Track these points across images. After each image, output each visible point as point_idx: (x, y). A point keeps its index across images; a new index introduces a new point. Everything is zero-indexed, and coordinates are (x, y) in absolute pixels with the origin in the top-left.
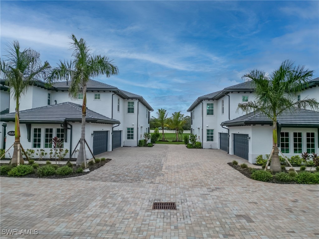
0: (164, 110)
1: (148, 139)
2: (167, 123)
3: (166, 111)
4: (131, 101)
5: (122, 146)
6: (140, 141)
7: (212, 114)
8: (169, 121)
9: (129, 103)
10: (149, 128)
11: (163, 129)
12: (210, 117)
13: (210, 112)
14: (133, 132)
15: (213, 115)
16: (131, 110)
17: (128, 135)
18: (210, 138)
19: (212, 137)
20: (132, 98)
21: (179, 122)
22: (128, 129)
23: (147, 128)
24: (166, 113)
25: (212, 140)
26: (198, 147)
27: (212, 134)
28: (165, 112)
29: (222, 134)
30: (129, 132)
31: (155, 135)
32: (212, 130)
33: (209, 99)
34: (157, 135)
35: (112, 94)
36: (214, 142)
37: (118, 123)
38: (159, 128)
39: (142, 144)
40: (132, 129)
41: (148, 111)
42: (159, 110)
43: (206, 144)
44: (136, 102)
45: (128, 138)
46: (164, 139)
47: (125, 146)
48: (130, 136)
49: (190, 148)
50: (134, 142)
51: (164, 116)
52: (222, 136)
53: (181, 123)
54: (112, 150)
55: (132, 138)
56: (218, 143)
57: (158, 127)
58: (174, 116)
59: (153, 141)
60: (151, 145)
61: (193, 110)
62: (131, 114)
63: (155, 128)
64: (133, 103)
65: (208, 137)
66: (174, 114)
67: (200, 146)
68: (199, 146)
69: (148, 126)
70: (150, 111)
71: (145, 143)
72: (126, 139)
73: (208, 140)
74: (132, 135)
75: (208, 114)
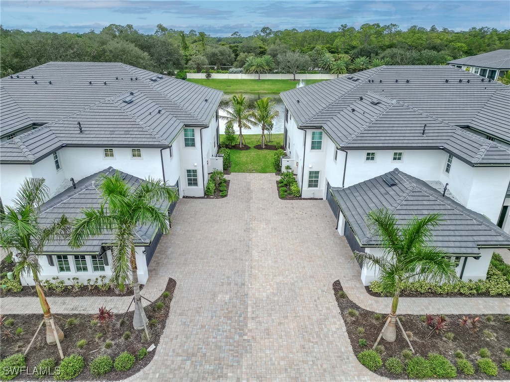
5: (181, 196)
7: (319, 148)
9: (186, 130)
12: (316, 151)
13: (316, 145)
14: (196, 176)
15: (321, 149)
17: (189, 180)
19: (316, 181)
22: (189, 171)
25: (316, 186)
27: (317, 177)
30: (189, 175)
32: (318, 172)
36: (318, 188)
40: (195, 171)
43: (307, 191)
44: (197, 130)
45: (190, 184)
47: (186, 195)
48: (192, 182)
49: (283, 198)
50: (199, 190)
55: (196, 184)
56: (324, 191)
60: (225, 193)
62: (190, 149)
65: (310, 181)
72: (186, 186)
73: (310, 186)
74: (196, 180)
75: (313, 148)
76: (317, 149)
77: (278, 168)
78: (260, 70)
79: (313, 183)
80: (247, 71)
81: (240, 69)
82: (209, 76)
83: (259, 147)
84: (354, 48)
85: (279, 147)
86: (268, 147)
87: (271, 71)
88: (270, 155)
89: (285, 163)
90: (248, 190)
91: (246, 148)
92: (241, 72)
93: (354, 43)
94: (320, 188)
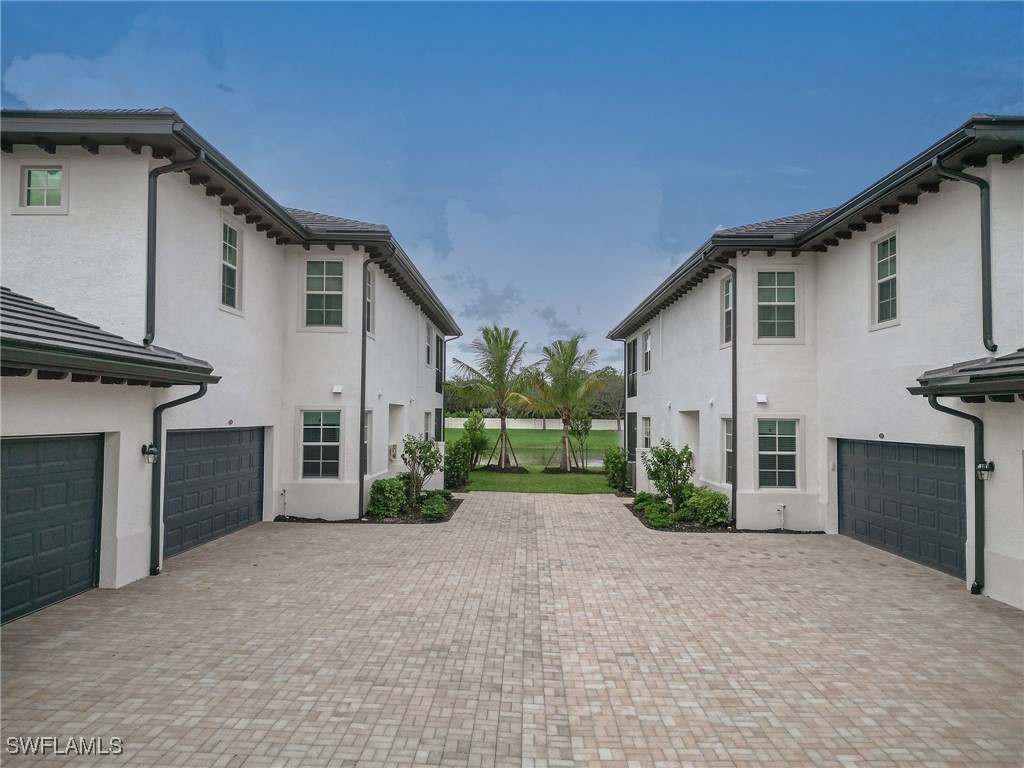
0: (507, 330)
1: (427, 473)
2: (521, 390)
3: (515, 334)
4: (321, 254)
5: (269, 515)
6: (379, 488)
7: (788, 331)
8: (532, 380)
9: (313, 266)
10: (438, 411)
11: (503, 414)
12: (776, 345)
13: (777, 322)
14: (334, 435)
15: (792, 335)
16: (323, 311)
17: (309, 453)
18: (778, 469)
19: (789, 462)
20: (331, 244)
21: (577, 385)
22: (309, 416)
23: (428, 414)
24: (517, 346)
25: (789, 480)
26: (708, 519)
27: (790, 443)
28: (511, 340)
29: (846, 448)
30: (310, 434)
31: (464, 445)
32: (790, 425)
33: (771, 248)
34: (477, 443)
35: (144, 165)
36: (797, 490)
37: (201, 377)
38: (486, 411)
39: (386, 505)
40: (333, 417)
41: (435, 332)
42: (486, 332)
43: (754, 501)
44: (354, 267)
45: (310, 470)
46: (507, 461)
47: (288, 513)
48: (320, 460)
49: (663, 528)
50: (342, 492)
51: (506, 356)
52: (853, 458)
53: (583, 389)
54: (154, 571)
55: (332, 470)
56: (824, 500)
57: (480, 407)
58: (552, 355)
59: (456, 480)
60: (440, 507)
61: (645, 329)
62: (324, 334)
63: (468, 410)
64: (337, 268)
65: (765, 462)
66: (553, 350)
67: (722, 515)
68: (717, 517)
69: (436, 401)
70: (447, 338)
71: (407, 493)
72: (295, 477)
73: (765, 480)
74: (334, 453)
75: (765, 330)
76: (782, 335)
94: (804, 486)
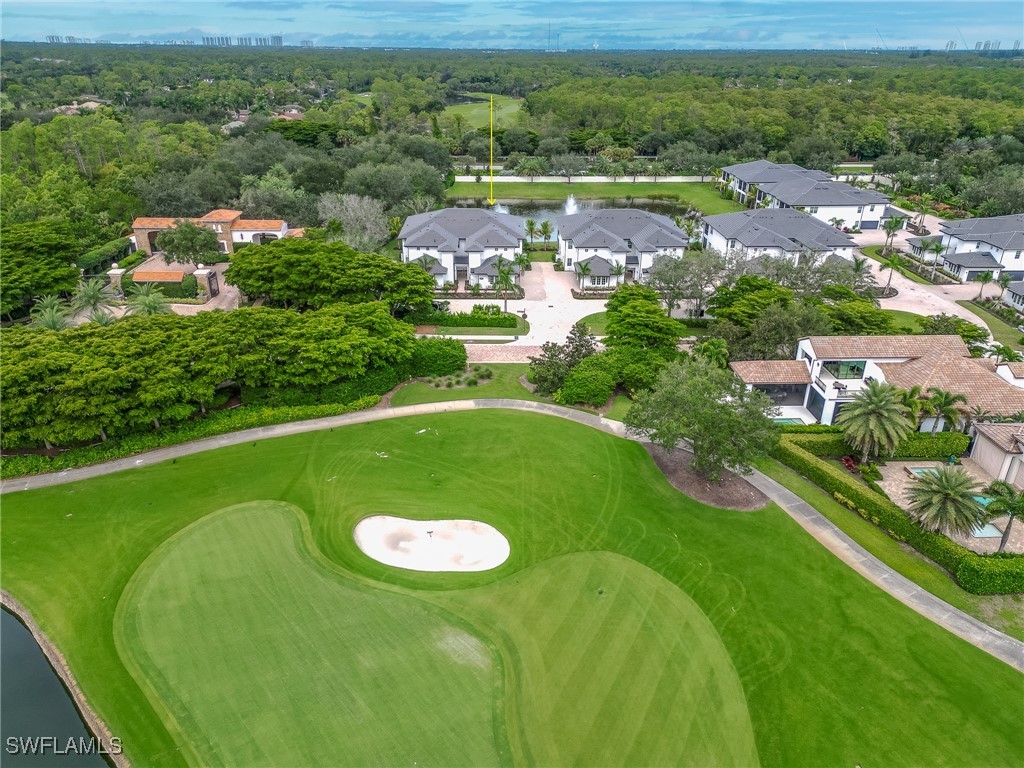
25: (571, 264)
77: (553, 259)
78: (533, 172)
79: (569, 264)
80: (519, 174)
81: (511, 171)
82: (478, 180)
83: (542, 250)
84: (645, 133)
85: (555, 249)
86: (548, 250)
87: (545, 173)
88: (550, 254)
89: (557, 257)
90: (540, 268)
91: (535, 250)
92: (513, 174)
93: (645, 128)
